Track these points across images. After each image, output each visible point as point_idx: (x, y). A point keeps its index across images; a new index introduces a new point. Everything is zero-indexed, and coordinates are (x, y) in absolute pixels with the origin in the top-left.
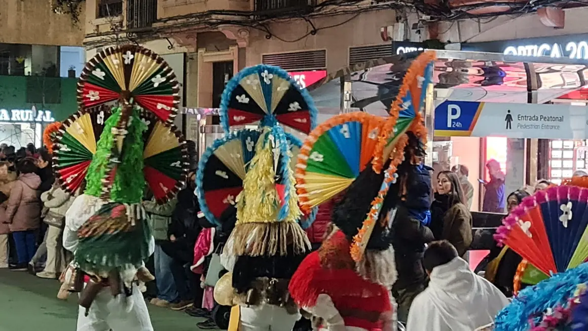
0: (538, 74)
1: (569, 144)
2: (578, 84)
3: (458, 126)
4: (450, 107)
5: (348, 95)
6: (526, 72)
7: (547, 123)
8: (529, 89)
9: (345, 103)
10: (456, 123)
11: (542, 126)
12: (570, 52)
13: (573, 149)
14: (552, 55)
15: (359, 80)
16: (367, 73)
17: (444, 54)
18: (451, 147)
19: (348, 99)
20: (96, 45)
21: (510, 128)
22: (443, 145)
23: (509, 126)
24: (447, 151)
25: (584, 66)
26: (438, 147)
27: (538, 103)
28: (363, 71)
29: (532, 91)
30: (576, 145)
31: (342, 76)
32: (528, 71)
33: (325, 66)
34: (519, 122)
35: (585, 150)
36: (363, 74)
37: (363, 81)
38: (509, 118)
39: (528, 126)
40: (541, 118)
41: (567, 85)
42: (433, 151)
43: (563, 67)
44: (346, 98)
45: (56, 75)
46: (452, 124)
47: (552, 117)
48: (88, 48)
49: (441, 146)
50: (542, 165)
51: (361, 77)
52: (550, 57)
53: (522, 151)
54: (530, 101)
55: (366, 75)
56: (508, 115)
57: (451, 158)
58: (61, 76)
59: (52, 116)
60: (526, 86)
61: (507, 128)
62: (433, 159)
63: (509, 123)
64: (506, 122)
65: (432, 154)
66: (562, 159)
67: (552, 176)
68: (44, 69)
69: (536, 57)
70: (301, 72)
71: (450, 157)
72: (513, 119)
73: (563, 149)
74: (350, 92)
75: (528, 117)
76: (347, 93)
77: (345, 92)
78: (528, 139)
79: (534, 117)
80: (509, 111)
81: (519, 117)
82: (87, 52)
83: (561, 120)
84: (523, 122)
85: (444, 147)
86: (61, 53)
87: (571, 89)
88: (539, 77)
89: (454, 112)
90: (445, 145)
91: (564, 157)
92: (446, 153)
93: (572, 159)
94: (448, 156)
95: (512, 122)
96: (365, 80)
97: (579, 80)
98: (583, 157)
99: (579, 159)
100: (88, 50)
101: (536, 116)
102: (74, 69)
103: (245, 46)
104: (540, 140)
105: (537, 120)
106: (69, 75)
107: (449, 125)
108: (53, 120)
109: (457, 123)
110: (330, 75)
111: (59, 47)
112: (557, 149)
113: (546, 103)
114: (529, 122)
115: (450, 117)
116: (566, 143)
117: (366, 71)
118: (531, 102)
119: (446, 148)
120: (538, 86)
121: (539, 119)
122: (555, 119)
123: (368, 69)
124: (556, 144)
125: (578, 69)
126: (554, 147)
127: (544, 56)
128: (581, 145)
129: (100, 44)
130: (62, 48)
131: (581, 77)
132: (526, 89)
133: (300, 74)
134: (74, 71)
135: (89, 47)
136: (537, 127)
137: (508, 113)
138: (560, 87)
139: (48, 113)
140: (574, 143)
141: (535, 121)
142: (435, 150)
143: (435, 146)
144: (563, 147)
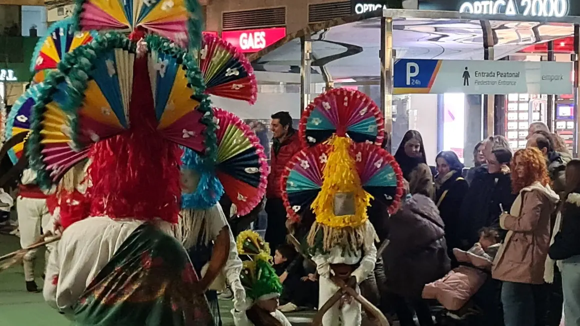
0: (493, 30)
1: (525, 96)
2: (533, 40)
3: (416, 83)
4: (409, 65)
5: (308, 54)
6: (482, 28)
7: (503, 79)
8: (486, 46)
9: (305, 61)
10: (415, 80)
11: (499, 82)
12: (525, 7)
13: (528, 102)
14: (508, 13)
15: (319, 40)
16: (327, 32)
17: (402, 13)
18: (409, 101)
19: (309, 58)
20: (57, 5)
21: (468, 85)
22: (402, 99)
23: (466, 82)
24: (406, 105)
25: (539, 23)
26: (397, 100)
27: (495, 59)
28: (323, 31)
29: (489, 48)
30: (531, 98)
31: (302, 35)
32: (484, 29)
33: (284, 23)
34: (477, 78)
35: (541, 102)
36: (323, 33)
37: (322, 40)
38: (466, 75)
39: (486, 82)
40: (498, 75)
41: (523, 41)
42: (393, 104)
43: (518, 25)
44: (307, 57)
45: (18, 34)
46: (411, 81)
47: (509, 73)
48: (50, 8)
49: (400, 99)
50: (499, 118)
51: (321, 36)
52: (505, 15)
53: (479, 106)
54: (486, 58)
55: (326, 34)
56: (465, 72)
57: (410, 111)
58: (23, 35)
59: (14, 75)
60: (483, 43)
61: (465, 84)
62: (393, 113)
63: (466, 80)
64: (464, 78)
65: (392, 107)
66: (518, 111)
67: (509, 128)
68: (6, 28)
69: (492, 15)
70: (262, 30)
71: (408, 111)
72: (470, 76)
73: (518, 102)
74: (310, 52)
75: (485, 73)
76: (308, 52)
77: (306, 52)
78: (485, 95)
79: (491, 73)
80: (466, 68)
81: (476, 74)
82: (49, 11)
83: (517, 76)
84: (480, 79)
85: (402, 100)
86: (22, 13)
87: (526, 45)
88: (495, 33)
89: (413, 70)
90: (404, 98)
91: (520, 109)
92: (404, 106)
93: (528, 111)
94: (407, 109)
95: (469, 79)
96: (324, 39)
97: (534, 36)
98: (538, 109)
99: (534, 111)
100: (49, 9)
101: (493, 72)
102: (36, 28)
103: (205, 4)
104: (496, 96)
105: (494, 76)
106: (31, 34)
107: (408, 83)
108: (15, 79)
109: (417, 80)
110: (290, 34)
111: (20, 7)
112: (513, 102)
113: (501, 59)
114: (485, 79)
115: (409, 75)
116: (522, 96)
117: (326, 30)
118: (488, 59)
119: (404, 102)
120: (494, 42)
121: (496, 75)
122: (511, 75)
123: (328, 29)
124: (512, 97)
125: (534, 26)
126: (510, 100)
127: (499, 13)
128: (537, 97)
129: (62, 4)
130: (23, 7)
131: (536, 33)
132: (483, 46)
133: (260, 31)
134: (36, 30)
135: (50, 6)
136: (493, 83)
137: (465, 70)
138: (515, 43)
139: (11, 72)
140: (530, 96)
141: (492, 77)
142: (394, 102)
143: (394, 100)
144: (519, 100)
